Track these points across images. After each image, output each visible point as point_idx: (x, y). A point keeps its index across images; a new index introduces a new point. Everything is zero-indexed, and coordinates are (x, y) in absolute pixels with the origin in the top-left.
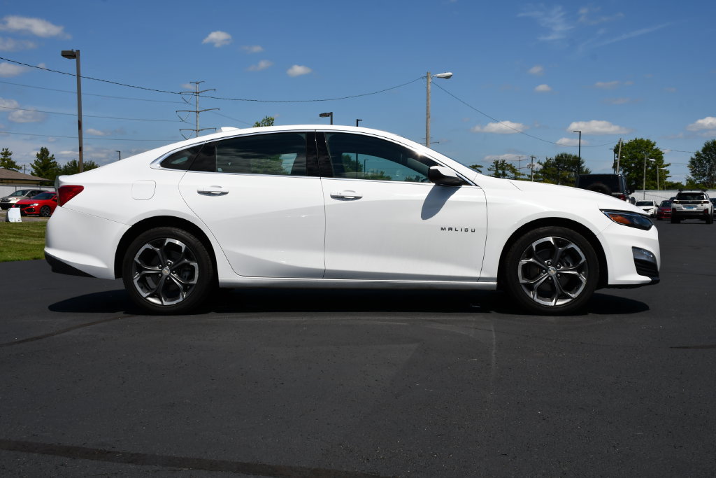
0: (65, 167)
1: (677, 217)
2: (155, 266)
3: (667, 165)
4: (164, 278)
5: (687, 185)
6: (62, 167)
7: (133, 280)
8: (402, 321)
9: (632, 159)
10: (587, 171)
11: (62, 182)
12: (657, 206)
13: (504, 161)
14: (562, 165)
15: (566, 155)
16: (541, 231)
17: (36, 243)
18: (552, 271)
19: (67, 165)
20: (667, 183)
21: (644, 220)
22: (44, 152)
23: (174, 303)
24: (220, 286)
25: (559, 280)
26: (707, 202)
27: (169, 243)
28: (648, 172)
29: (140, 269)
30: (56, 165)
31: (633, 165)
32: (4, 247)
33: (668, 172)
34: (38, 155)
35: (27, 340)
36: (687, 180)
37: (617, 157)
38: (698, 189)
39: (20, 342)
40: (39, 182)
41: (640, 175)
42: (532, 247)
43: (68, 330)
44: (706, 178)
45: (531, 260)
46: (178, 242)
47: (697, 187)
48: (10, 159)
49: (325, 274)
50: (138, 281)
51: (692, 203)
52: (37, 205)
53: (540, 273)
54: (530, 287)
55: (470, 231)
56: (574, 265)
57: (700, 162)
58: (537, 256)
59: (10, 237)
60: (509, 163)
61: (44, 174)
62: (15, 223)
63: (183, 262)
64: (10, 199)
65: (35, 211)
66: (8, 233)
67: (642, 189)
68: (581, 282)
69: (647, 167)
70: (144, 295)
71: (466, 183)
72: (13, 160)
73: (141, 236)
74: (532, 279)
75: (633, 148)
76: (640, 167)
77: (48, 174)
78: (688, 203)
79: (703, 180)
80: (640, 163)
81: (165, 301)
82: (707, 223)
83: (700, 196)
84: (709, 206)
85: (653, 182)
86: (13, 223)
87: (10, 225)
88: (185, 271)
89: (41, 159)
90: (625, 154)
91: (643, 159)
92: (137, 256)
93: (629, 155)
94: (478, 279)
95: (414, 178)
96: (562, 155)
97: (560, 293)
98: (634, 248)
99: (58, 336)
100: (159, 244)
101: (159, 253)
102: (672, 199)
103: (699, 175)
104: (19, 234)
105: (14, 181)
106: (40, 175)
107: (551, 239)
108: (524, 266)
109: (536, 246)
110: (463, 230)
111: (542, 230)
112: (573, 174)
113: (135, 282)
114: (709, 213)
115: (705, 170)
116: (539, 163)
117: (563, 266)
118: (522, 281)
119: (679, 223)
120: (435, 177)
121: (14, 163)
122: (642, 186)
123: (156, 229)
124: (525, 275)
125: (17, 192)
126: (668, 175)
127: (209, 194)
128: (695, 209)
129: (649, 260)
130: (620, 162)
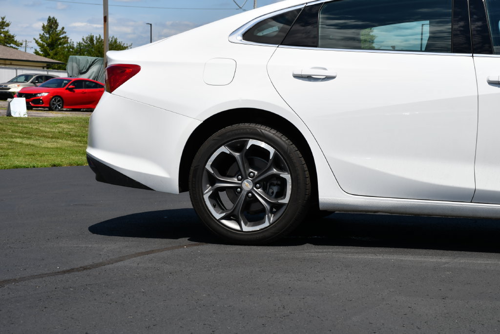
0: (80, 44)
2: (231, 177)
4: (244, 193)
6: (75, 45)
7: (203, 194)
11: (111, 60)
17: (49, 145)
19: (81, 41)
22: (52, 24)
23: (258, 228)
24: (321, 207)
27: (253, 146)
29: (212, 181)
30: (66, 42)
32: (8, 149)
34: (44, 27)
35: (71, 270)
39: (64, 272)
40: (45, 65)
43: (121, 259)
46: (263, 145)
48: (7, 32)
49: (475, 196)
50: (210, 197)
52: (46, 94)
59: (16, 137)
61: (51, 53)
62: (20, 118)
63: (270, 173)
64: (9, 86)
65: (43, 103)
66: (12, 131)
70: (218, 216)
72: (11, 33)
73: (215, 135)
77: (56, 54)
81: (246, 224)
86: (16, 118)
87: (15, 121)
88: (272, 184)
89: (48, 32)
92: (210, 162)
99: (110, 266)
100: (239, 147)
101: (239, 159)
104: (27, 133)
105: (14, 62)
106: (46, 55)
113: (206, 197)
121: (13, 37)
123: (235, 126)
125: (17, 77)
127: (309, 78)
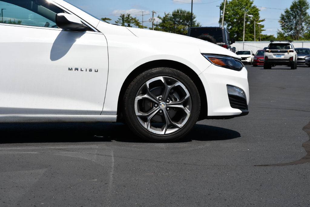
1: (269, 64)
3: (262, 21)
5: (278, 37)
8: (33, 150)
9: (235, 15)
10: (198, 25)
12: (253, 55)
13: (129, 15)
14: (178, 20)
15: (181, 11)
16: (153, 71)
18: (163, 105)
20: (262, 36)
21: (237, 62)
25: (168, 113)
26: (292, 51)
28: (247, 26)
31: (235, 20)
33: (263, 26)
36: (278, 33)
37: (223, 13)
38: (286, 40)
41: (241, 28)
42: (146, 85)
44: (292, 32)
45: (146, 96)
47: (285, 39)
51: (281, 52)
53: (153, 107)
54: (145, 119)
55: (93, 71)
56: (180, 100)
57: (288, 18)
58: (150, 93)
60: (133, 18)
67: (242, 40)
68: (186, 114)
69: (246, 22)
71: (90, 29)
74: (147, 112)
75: (235, 6)
76: (241, 22)
78: (277, 52)
79: (290, 33)
80: (241, 19)
82: (292, 69)
83: (287, 46)
84: (294, 54)
85: (251, 35)
90: (229, 11)
91: (243, 15)
93: (232, 12)
94: (101, 113)
95: (45, 23)
96: (178, 12)
97: (169, 123)
98: (228, 86)
102: (265, 48)
103: (288, 29)
107: (161, 78)
108: (140, 101)
109: (150, 84)
110: (88, 70)
111: (155, 70)
112: (187, 27)
114: (294, 60)
115: (292, 25)
116: (159, 17)
117: (172, 100)
118: (138, 113)
119: (270, 68)
120: (62, 23)
122: (242, 38)
124: (141, 109)
126: (263, 29)
128: (282, 57)
129: (240, 95)
130: (225, 17)
